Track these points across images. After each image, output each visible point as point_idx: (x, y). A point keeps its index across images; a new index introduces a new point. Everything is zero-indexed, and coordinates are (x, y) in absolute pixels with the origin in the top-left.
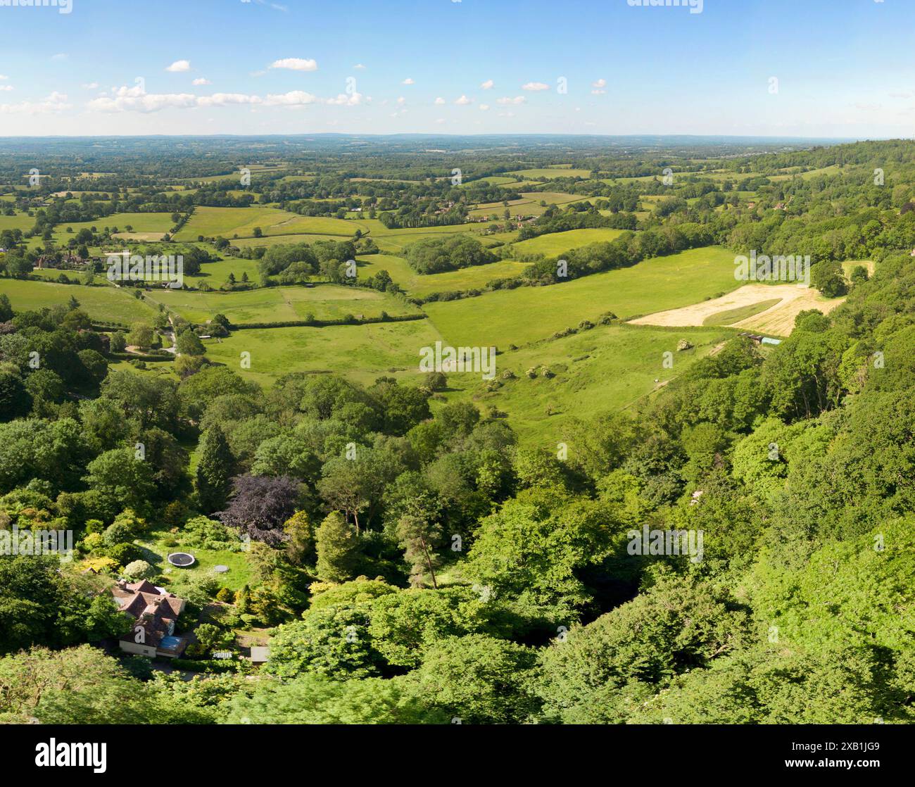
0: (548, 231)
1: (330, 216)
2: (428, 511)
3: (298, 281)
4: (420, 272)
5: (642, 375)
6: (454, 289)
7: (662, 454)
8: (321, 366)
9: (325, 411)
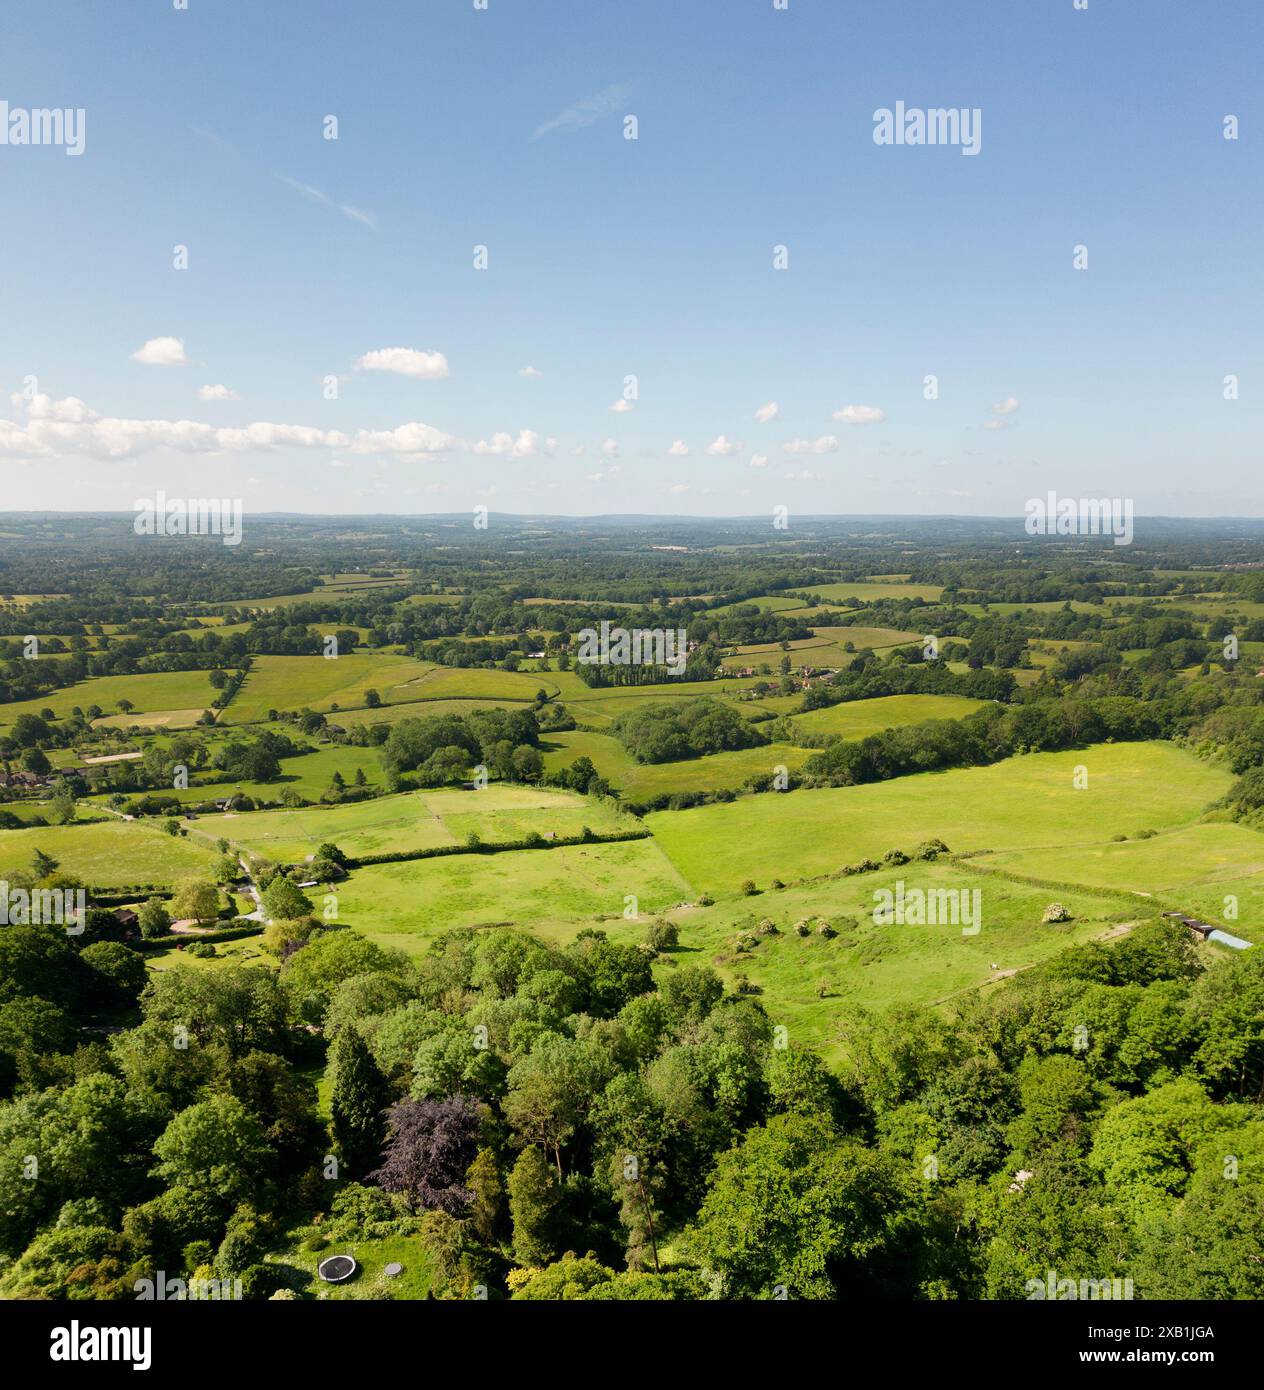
0: (852, 697)
1: (494, 666)
2: (649, 1141)
3: (449, 779)
4: (641, 759)
5: (974, 953)
6: (694, 789)
7: (982, 1092)
8: (498, 916)
9: (507, 983)
